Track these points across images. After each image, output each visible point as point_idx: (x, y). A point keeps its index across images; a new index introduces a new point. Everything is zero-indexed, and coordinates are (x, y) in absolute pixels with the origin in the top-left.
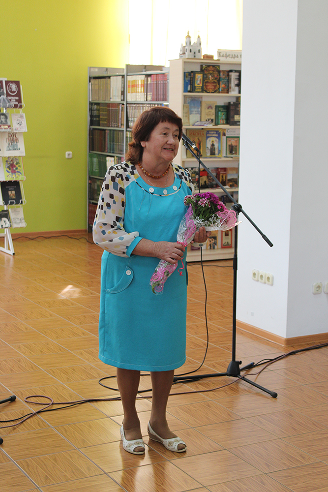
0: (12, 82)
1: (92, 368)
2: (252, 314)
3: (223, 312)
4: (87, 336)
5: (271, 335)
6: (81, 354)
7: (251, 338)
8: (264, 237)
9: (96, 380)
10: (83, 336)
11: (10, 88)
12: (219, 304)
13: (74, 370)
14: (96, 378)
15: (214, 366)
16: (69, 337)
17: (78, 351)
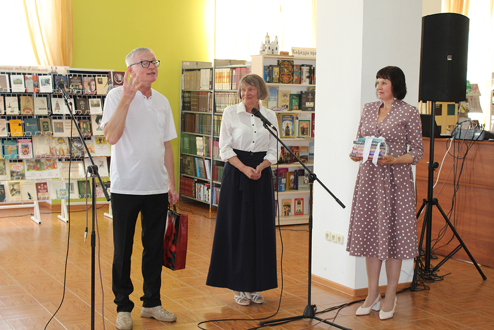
0: (119, 73)
1: (191, 314)
2: (325, 269)
3: (299, 268)
4: (185, 288)
5: (342, 287)
6: (181, 302)
7: (325, 289)
8: (337, 200)
9: (196, 323)
10: (182, 288)
11: (117, 78)
12: (295, 261)
14: (195, 322)
15: (295, 312)
17: (178, 299)
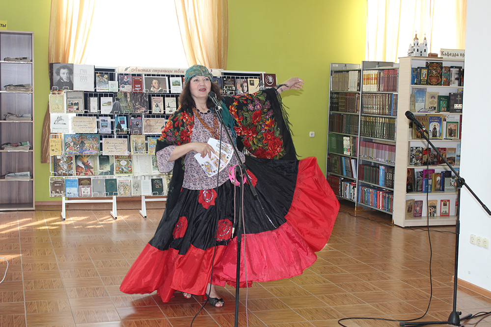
0: (270, 75)
1: (332, 310)
2: (469, 273)
3: (443, 270)
4: (327, 284)
5: (486, 292)
6: (323, 298)
7: (468, 294)
8: (484, 206)
9: (336, 320)
10: (324, 284)
11: (268, 80)
12: (439, 263)
13: (317, 311)
14: (336, 318)
15: (436, 315)
16: (312, 283)
17: (320, 295)
